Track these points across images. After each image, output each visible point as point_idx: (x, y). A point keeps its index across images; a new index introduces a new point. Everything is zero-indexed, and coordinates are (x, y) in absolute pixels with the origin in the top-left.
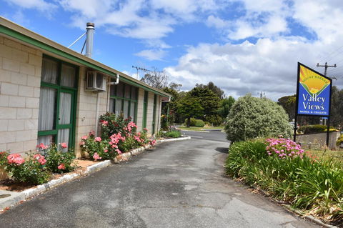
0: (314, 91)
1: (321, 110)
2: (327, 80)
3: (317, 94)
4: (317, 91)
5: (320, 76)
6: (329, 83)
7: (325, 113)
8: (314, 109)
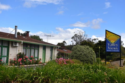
0: (113, 42)
1: (116, 50)
2: (118, 36)
3: (114, 43)
4: (114, 41)
5: (115, 35)
6: (119, 38)
7: (118, 51)
8: (113, 49)
